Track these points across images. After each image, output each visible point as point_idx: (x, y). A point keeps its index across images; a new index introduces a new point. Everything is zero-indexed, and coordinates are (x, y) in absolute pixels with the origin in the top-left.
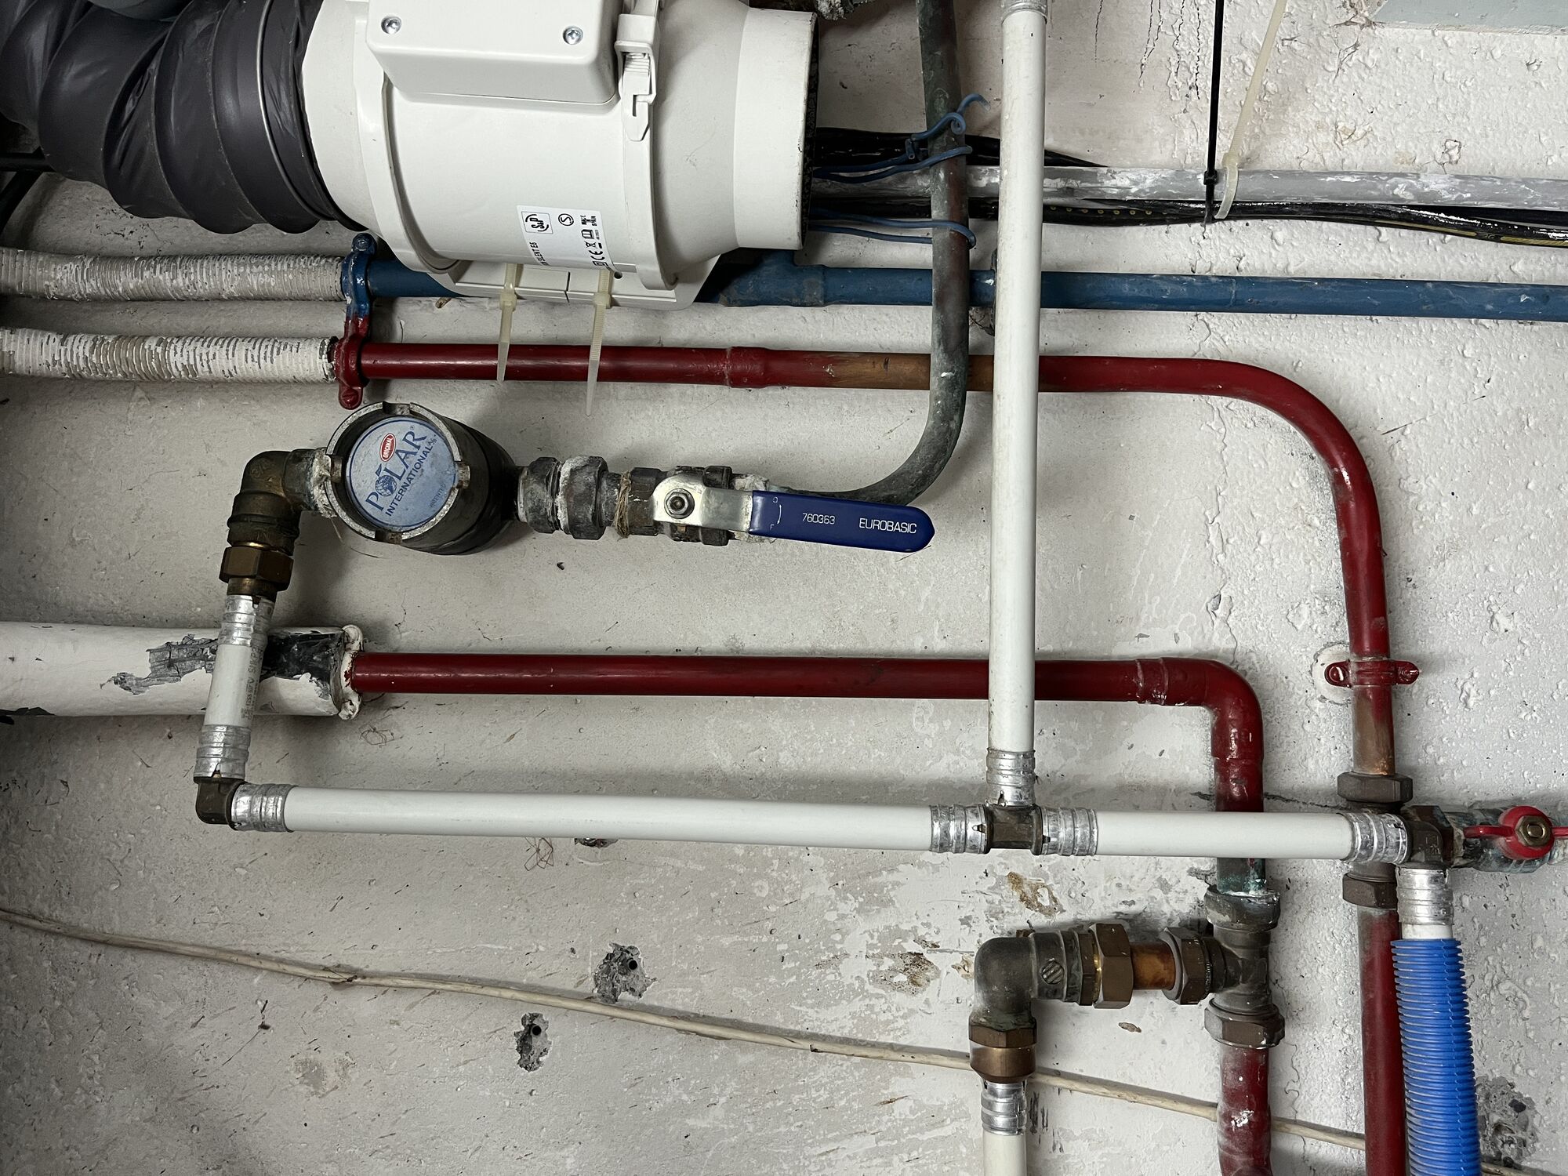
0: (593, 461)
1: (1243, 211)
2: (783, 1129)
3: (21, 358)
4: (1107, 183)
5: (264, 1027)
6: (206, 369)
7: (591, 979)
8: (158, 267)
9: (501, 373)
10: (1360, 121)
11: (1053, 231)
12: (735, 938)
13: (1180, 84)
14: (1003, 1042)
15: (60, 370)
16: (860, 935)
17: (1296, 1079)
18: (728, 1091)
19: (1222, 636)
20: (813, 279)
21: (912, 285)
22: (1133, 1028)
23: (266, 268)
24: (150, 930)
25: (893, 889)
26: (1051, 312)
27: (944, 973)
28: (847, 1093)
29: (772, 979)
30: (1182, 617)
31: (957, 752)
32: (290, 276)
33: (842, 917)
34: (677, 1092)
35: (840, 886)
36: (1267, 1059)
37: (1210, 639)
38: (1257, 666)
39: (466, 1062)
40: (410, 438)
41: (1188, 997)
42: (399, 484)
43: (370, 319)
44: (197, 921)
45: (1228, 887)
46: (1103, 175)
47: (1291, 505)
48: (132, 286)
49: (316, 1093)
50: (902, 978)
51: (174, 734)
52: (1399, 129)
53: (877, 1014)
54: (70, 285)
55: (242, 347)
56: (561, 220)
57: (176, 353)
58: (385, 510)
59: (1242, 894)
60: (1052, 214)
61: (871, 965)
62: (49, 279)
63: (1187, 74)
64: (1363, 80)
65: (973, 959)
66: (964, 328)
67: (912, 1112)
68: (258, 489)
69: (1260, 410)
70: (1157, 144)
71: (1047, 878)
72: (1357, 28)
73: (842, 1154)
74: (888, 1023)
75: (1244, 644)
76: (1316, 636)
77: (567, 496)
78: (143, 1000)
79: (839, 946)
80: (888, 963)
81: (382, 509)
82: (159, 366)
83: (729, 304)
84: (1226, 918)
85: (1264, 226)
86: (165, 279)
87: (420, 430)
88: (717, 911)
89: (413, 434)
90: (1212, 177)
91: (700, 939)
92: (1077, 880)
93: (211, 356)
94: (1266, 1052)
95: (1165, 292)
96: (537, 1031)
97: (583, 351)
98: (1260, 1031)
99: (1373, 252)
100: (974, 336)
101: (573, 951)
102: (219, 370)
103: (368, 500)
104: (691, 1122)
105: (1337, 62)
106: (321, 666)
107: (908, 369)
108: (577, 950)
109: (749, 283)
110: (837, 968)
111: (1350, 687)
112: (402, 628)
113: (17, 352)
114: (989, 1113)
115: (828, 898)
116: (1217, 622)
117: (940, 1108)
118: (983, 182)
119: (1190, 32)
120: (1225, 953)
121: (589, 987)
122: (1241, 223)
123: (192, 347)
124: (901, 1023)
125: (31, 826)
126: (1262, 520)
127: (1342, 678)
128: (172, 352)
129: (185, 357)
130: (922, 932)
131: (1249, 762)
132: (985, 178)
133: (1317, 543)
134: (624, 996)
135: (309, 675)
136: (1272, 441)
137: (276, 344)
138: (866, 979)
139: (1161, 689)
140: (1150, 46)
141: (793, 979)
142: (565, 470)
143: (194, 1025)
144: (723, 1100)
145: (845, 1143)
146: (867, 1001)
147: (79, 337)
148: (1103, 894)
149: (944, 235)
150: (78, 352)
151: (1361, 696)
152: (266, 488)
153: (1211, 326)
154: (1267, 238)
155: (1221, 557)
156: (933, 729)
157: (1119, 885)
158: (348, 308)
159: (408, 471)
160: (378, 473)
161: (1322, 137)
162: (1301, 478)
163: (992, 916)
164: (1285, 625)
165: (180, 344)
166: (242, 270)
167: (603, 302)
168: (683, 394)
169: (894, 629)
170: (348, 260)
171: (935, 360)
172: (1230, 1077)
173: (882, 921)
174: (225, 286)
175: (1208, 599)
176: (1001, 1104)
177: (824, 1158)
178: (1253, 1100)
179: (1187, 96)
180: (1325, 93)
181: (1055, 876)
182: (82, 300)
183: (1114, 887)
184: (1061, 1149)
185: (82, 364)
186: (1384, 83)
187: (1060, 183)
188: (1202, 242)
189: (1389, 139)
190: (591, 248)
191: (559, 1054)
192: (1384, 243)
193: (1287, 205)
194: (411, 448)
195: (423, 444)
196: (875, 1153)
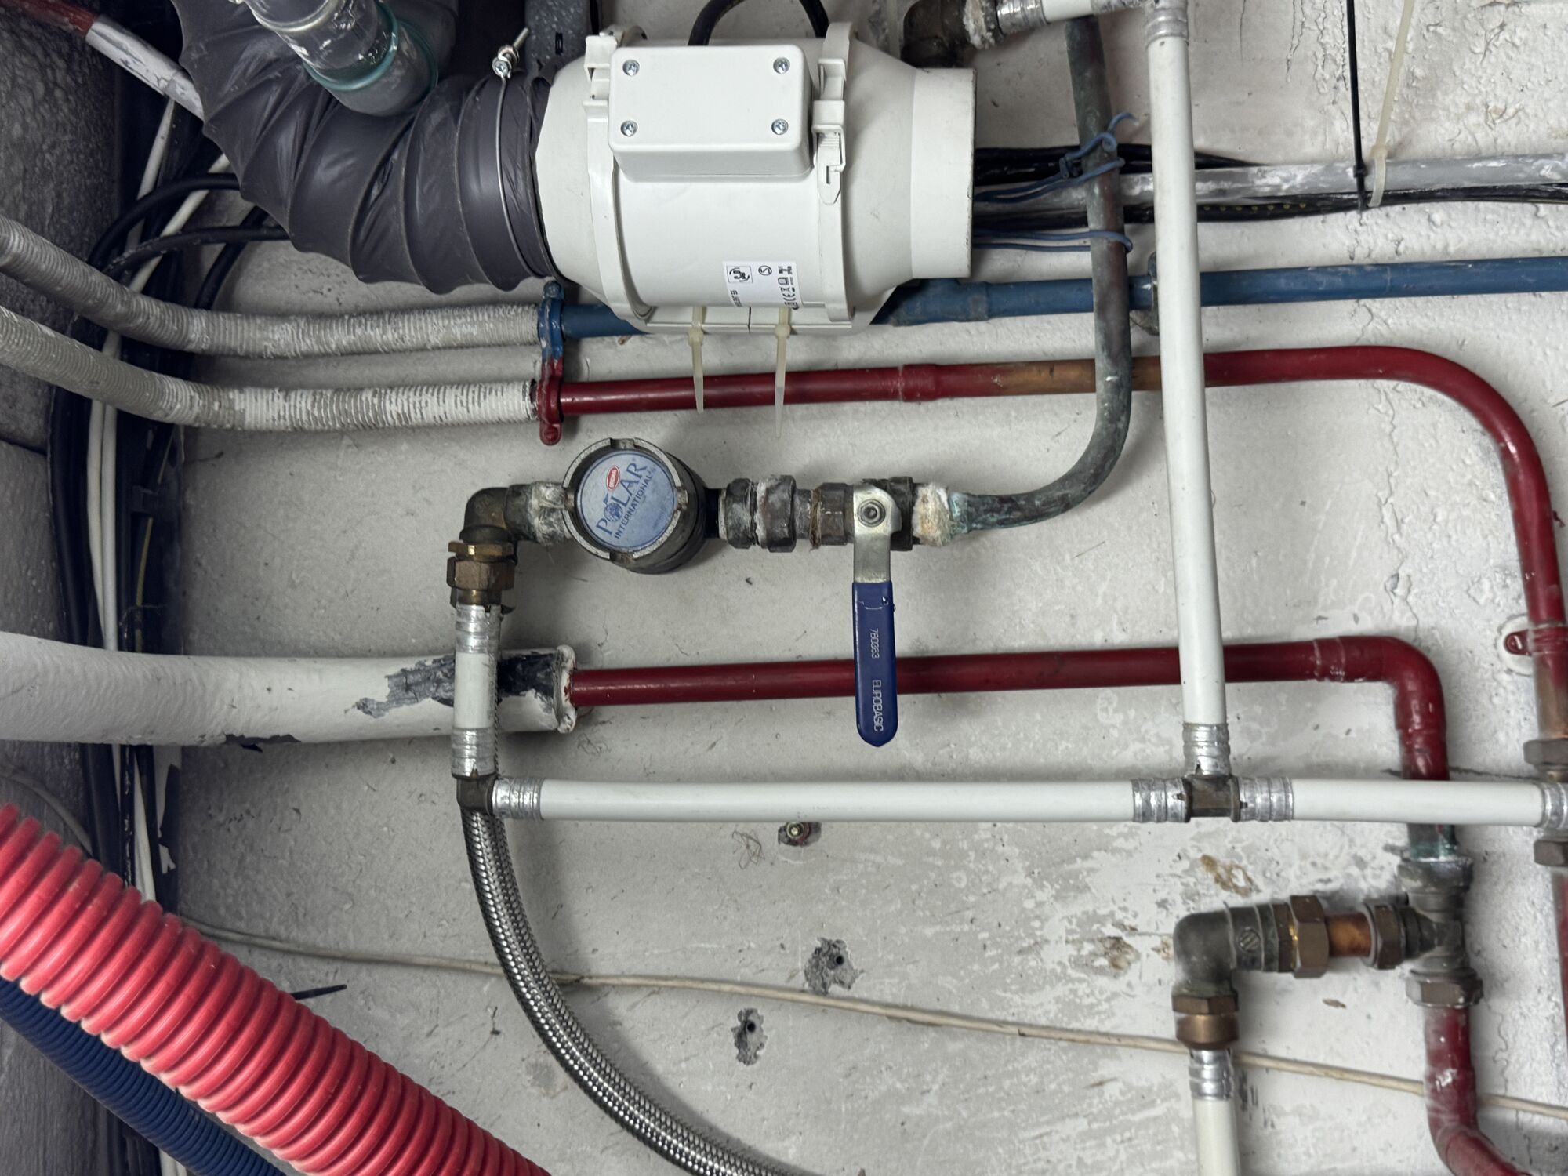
0: (786, 480)
1: (1395, 197)
2: (996, 1114)
3: (251, 415)
4: (1258, 182)
5: (495, 1032)
6: (419, 415)
7: (802, 974)
8: (369, 324)
9: (700, 402)
10: (1510, 100)
11: (1207, 229)
12: (938, 928)
13: (1327, 77)
14: (1205, 1008)
15: (284, 424)
16: (1058, 923)
17: (1504, 1047)
18: (940, 1078)
19: (1403, 613)
20: (976, 296)
21: (1073, 295)
22: (1336, 1004)
23: (469, 319)
24: (385, 946)
25: (1088, 875)
26: (1210, 310)
27: (1144, 957)
28: (1057, 1076)
29: (976, 967)
30: (1361, 598)
31: (1143, 740)
32: (491, 326)
33: (1040, 904)
34: (890, 1082)
35: (1036, 875)
36: (1468, 1019)
37: (1390, 618)
38: (1441, 642)
39: (687, 1059)
40: (632, 469)
41: (1386, 961)
42: (624, 510)
43: (563, 360)
44: (428, 934)
45: (1419, 854)
46: (1255, 175)
47: (1465, 481)
48: (344, 343)
49: (548, 1094)
50: (1103, 962)
51: (397, 759)
52: (1551, 104)
53: (1081, 998)
54: (287, 344)
55: (451, 394)
56: (760, 270)
57: (391, 402)
58: (614, 534)
59: (1432, 860)
60: (1207, 212)
61: (1071, 950)
62: (267, 339)
63: (1334, 67)
64: (1511, 59)
65: (1171, 942)
66: (1126, 333)
67: (1122, 1093)
68: (483, 522)
69: (1429, 392)
70: (1307, 137)
71: (1240, 859)
72: (1502, 8)
73: (1056, 1137)
74: (1091, 1006)
75: (1426, 622)
76: (1499, 610)
77: (764, 514)
78: (379, 1013)
79: (1038, 933)
80: (1088, 947)
81: (610, 533)
82: (376, 414)
83: (899, 324)
84: (1418, 884)
85: (1421, 209)
86: (377, 334)
87: (641, 461)
88: (919, 903)
89: (635, 465)
90: (1362, 169)
91: (903, 930)
92: (1271, 860)
93: (423, 404)
94: (1466, 1010)
95: (1319, 284)
96: (751, 1027)
97: (770, 377)
98: (1457, 989)
99: (1531, 228)
100: (1136, 337)
101: (782, 946)
102: (431, 417)
103: (598, 526)
104: (906, 1110)
105: (1483, 43)
106: (544, 682)
107: (1073, 374)
108: (787, 946)
109: (917, 304)
110: (1038, 954)
111: (1530, 655)
112: (605, 647)
113: (248, 410)
114: (1196, 1080)
115: (1025, 886)
116: (1397, 601)
117: (1150, 1090)
118: (1137, 191)
119: (1335, 25)
120: (1419, 919)
121: (800, 981)
122: (1398, 208)
123: (405, 397)
124: (1105, 1006)
125: (267, 853)
126: (1437, 498)
127: (1520, 646)
128: (387, 402)
129: (400, 406)
130: (1119, 915)
131: (1432, 732)
132: (1138, 186)
133: (1494, 518)
134: (835, 989)
135: (534, 691)
136: (1442, 420)
137: (482, 390)
138: (1068, 964)
139: (1339, 665)
140: (1295, 42)
141: (996, 966)
142: (761, 490)
143: (429, 1034)
144: (936, 1087)
145: (1059, 1126)
146: (1070, 985)
147: (299, 393)
148: (1298, 873)
149: (1103, 245)
150: (300, 407)
151: (1540, 663)
152: (489, 522)
153: (1374, 310)
154: (1424, 220)
155: (1397, 537)
156: (1118, 719)
157: (1314, 864)
158: (544, 351)
159: (632, 499)
160: (606, 501)
161: (1473, 119)
162: (1473, 455)
163: (1188, 898)
164: (1466, 599)
165: (394, 394)
166: (446, 322)
167: (784, 332)
168: (856, 411)
169: (1073, 625)
170: (543, 307)
171: (1100, 365)
172: (1432, 1039)
173: (1080, 906)
174: (431, 337)
175: (1385, 579)
176: (1208, 1071)
177: (1038, 1141)
178: (1456, 1058)
179: (1335, 88)
180: (1473, 75)
181: (1248, 857)
182: (296, 358)
183: (1309, 866)
184: (1273, 1126)
185: (304, 417)
186: (1533, 60)
187: (1211, 186)
188: (1359, 228)
189: (1541, 115)
190: (786, 293)
191: (775, 1048)
192: (1543, 218)
193: (1438, 191)
194: (632, 478)
195: (644, 474)
196: (1088, 1135)
